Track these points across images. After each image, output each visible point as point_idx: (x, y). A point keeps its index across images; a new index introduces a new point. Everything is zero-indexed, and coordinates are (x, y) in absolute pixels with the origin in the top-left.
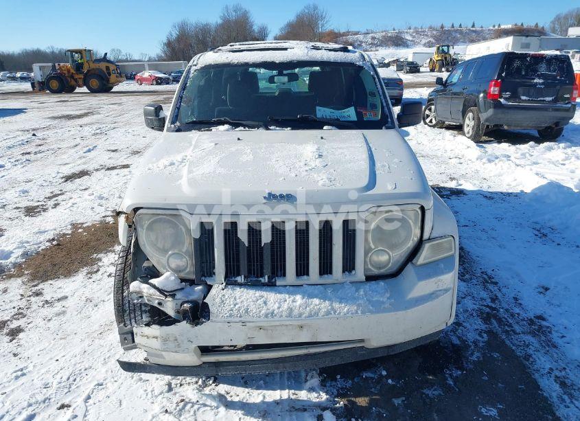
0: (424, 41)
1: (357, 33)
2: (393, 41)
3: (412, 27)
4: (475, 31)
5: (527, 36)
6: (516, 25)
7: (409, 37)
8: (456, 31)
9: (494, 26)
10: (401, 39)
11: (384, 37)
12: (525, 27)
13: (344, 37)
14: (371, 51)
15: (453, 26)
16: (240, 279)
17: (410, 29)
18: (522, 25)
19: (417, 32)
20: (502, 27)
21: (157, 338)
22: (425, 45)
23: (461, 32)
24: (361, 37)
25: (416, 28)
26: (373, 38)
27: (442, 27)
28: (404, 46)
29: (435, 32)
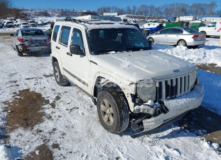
0: (56, 15)
1: (27, 10)
2: (44, 14)
3: (51, 9)
4: (74, 12)
5: (95, 15)
6: (88, 11)
7: (50, 13)
8: (68, 12)
9: (80, 11)
10: (47, 13)
11: (40, 12)
12: (91, 11)
13: (22, 11)
14: (35, 18)
15: (66, 10)
16: (169, 97)
17: (50, 10)
18: (89, 11)
19: (53, 11)
20: (83, 11)
21: (153, 121)
22: (57, 16)
23: (70, 12)
24: (30, 12)
25: (52, 9)
26: (35, 12)
27: (62, 10)
28: (49, 16)
29: (60, 12)
